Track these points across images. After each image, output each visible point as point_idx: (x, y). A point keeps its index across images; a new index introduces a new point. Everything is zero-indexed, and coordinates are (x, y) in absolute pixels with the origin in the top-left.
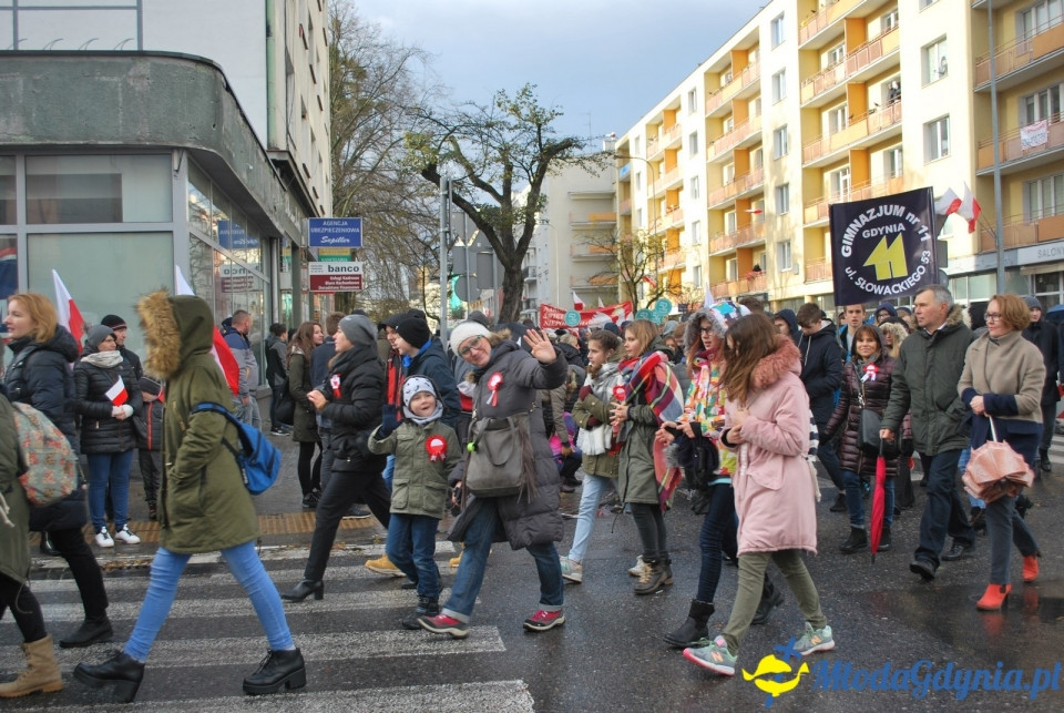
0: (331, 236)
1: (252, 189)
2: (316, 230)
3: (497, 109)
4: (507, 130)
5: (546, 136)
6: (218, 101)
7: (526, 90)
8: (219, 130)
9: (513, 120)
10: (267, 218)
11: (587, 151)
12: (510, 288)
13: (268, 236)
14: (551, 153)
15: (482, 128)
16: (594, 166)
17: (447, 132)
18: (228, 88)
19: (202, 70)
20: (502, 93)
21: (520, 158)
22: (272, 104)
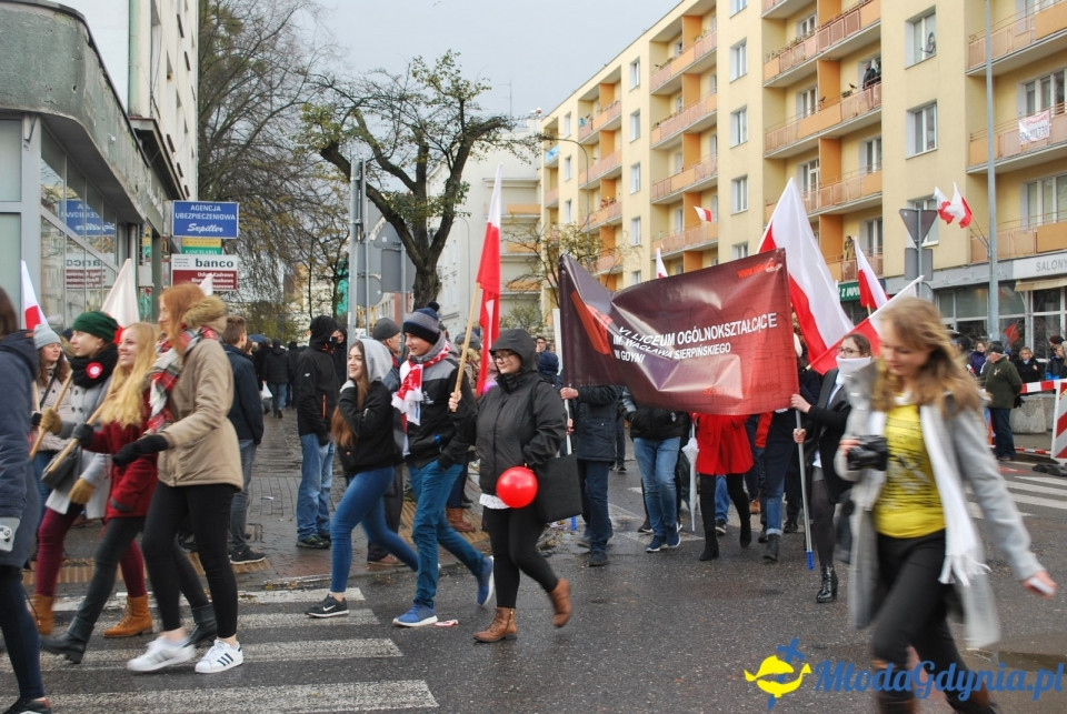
0: (201, 223)
1: (114, 164)
2: (182, 216)
3: (413, 80)
4: (423, 105)
5: (470, 113)
6: (79, 58)
7: (447, 58)
8: (81, 94)
9: (431, 93)
10: (129, 199)
11: (519, 135)
12: (422, 293)
13: (127, 221)
14: (475, 132)
15: (394, 102)
16: (526, 151)
17: (353, 104)
18: (91, 44)
19: (62, 20)
20: (418, 60)
21: (439, 138)
22: (134, 62)
